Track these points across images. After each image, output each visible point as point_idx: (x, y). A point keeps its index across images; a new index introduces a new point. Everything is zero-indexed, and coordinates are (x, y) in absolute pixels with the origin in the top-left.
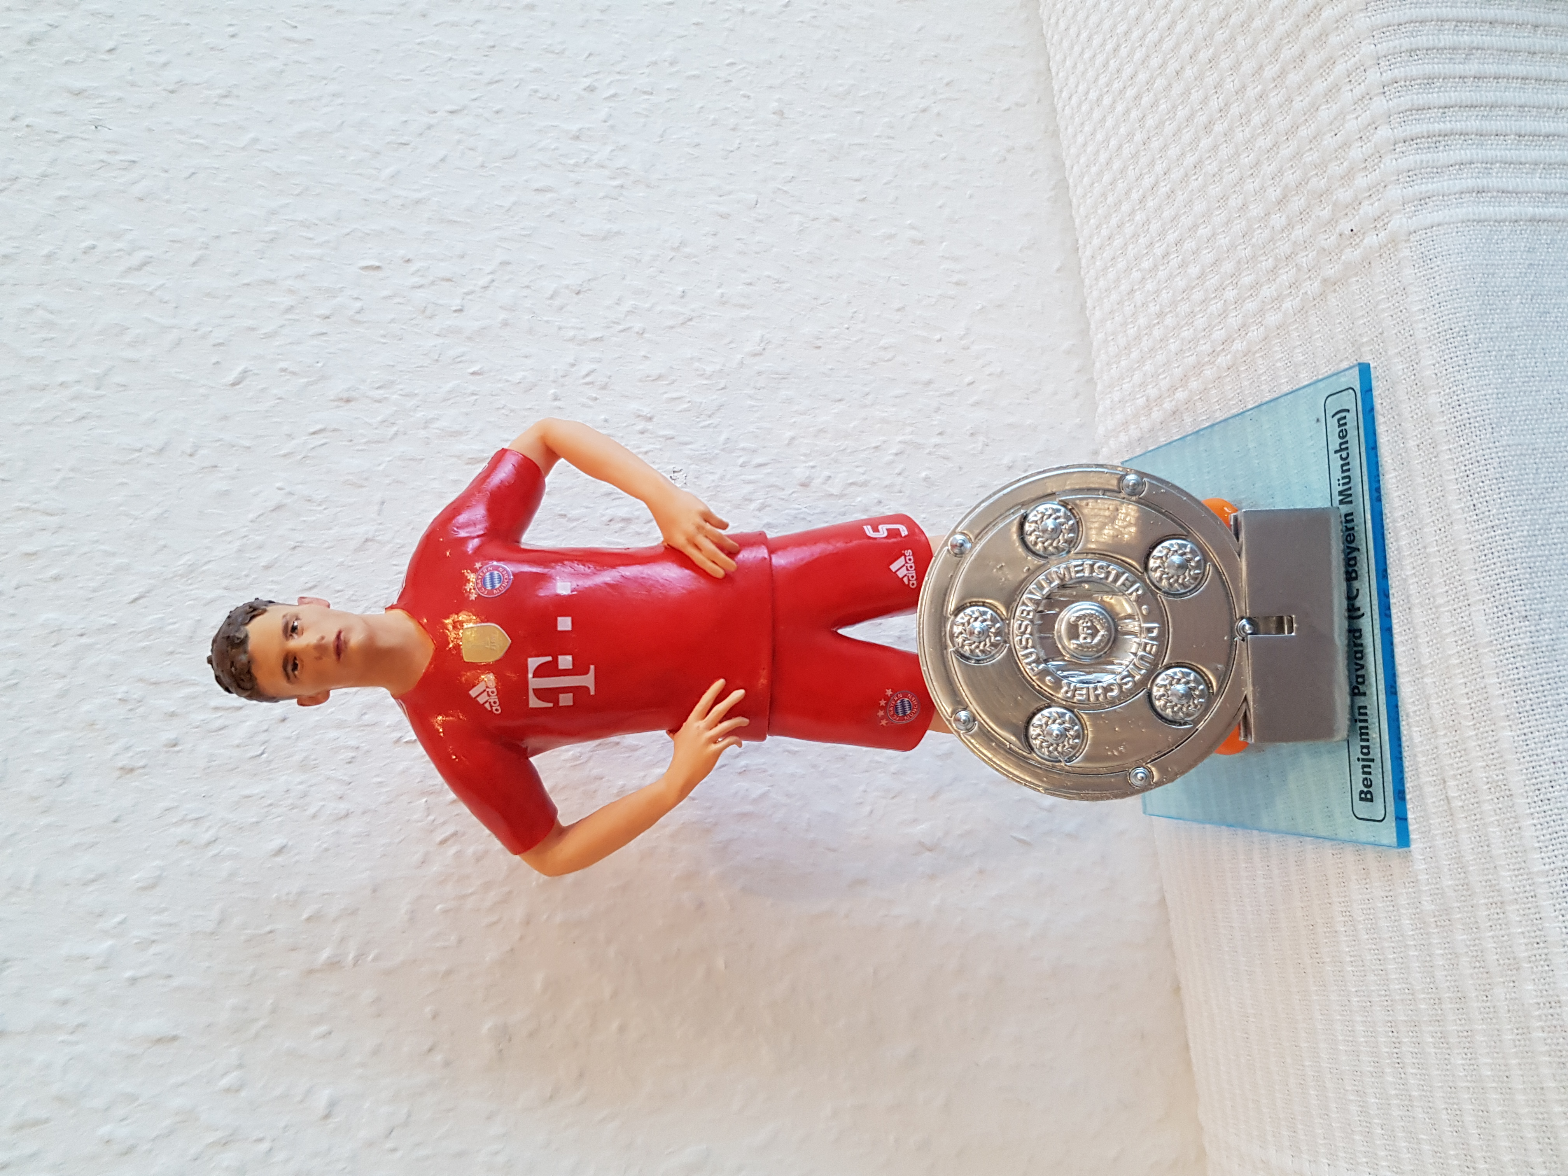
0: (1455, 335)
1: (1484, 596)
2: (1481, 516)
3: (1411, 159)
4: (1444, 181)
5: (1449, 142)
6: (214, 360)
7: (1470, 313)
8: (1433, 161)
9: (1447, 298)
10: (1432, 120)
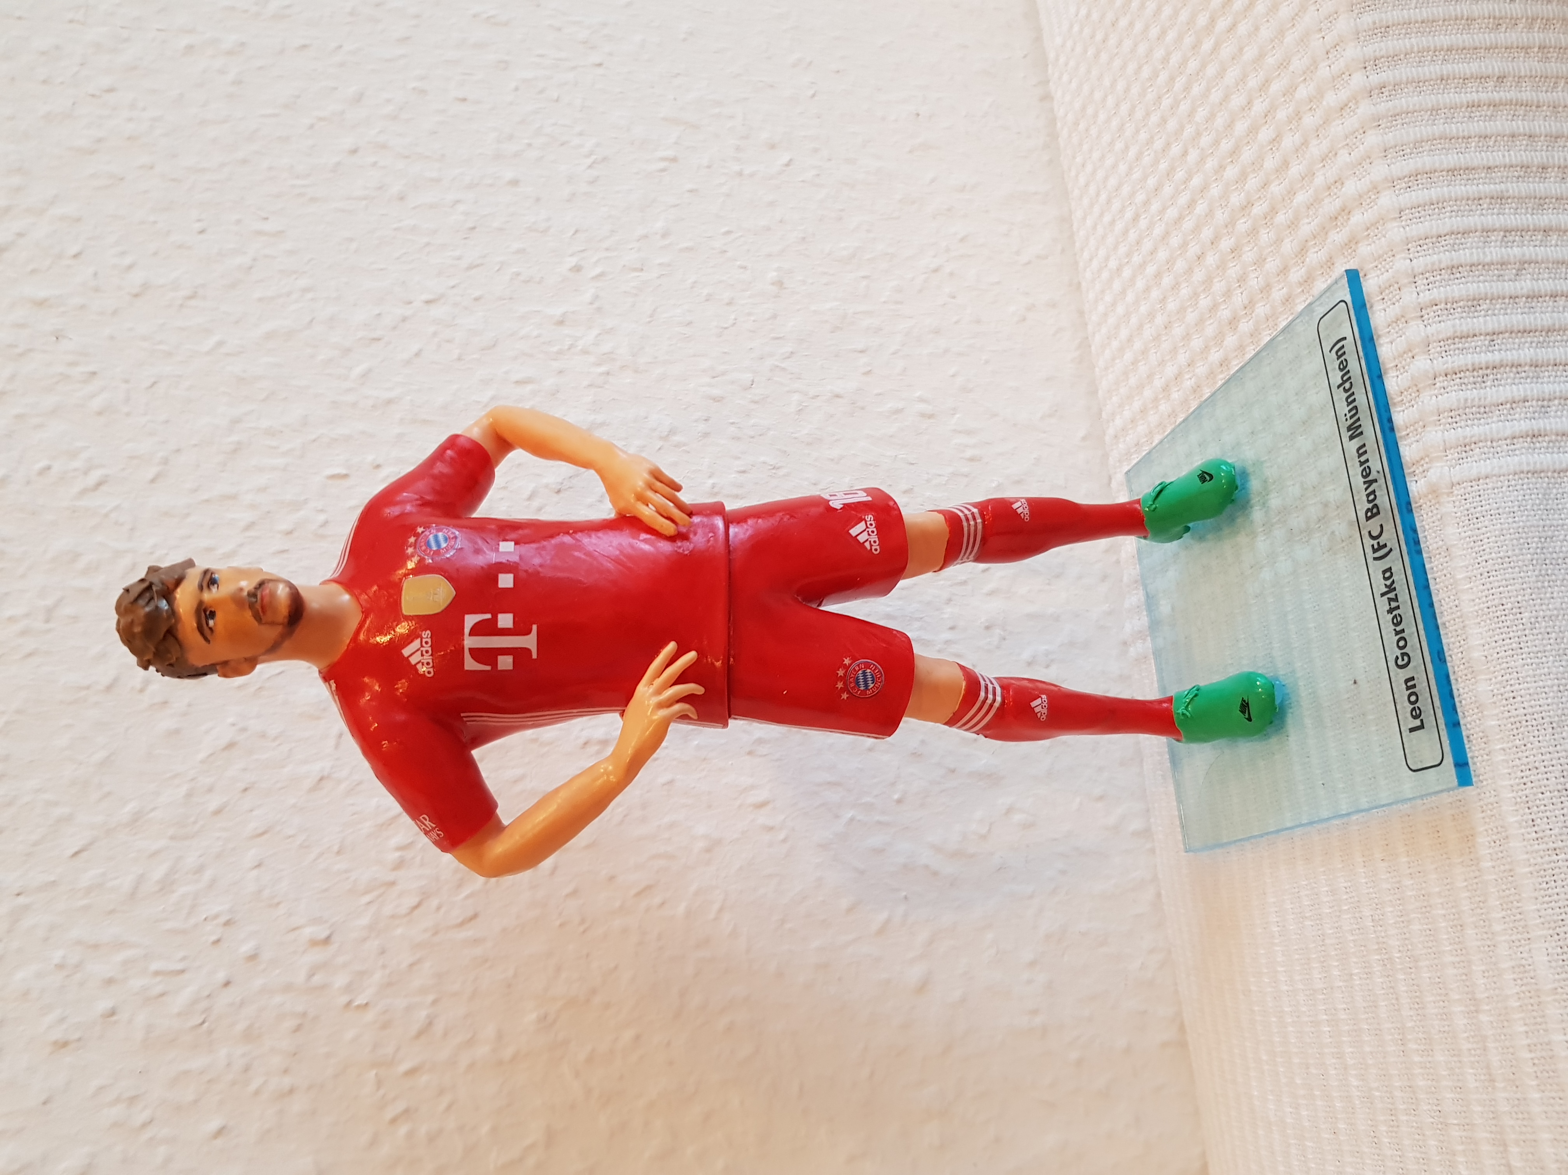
0: (1507, 612)
1: (1545, 932)
2: (1541, 834)
3: (1453, 397)
4: (1493, 422)
5: (1499, 376)
7: (1525, 586)
8: (1480, 399)
9: (1497, 567)
10: (1478, 349)
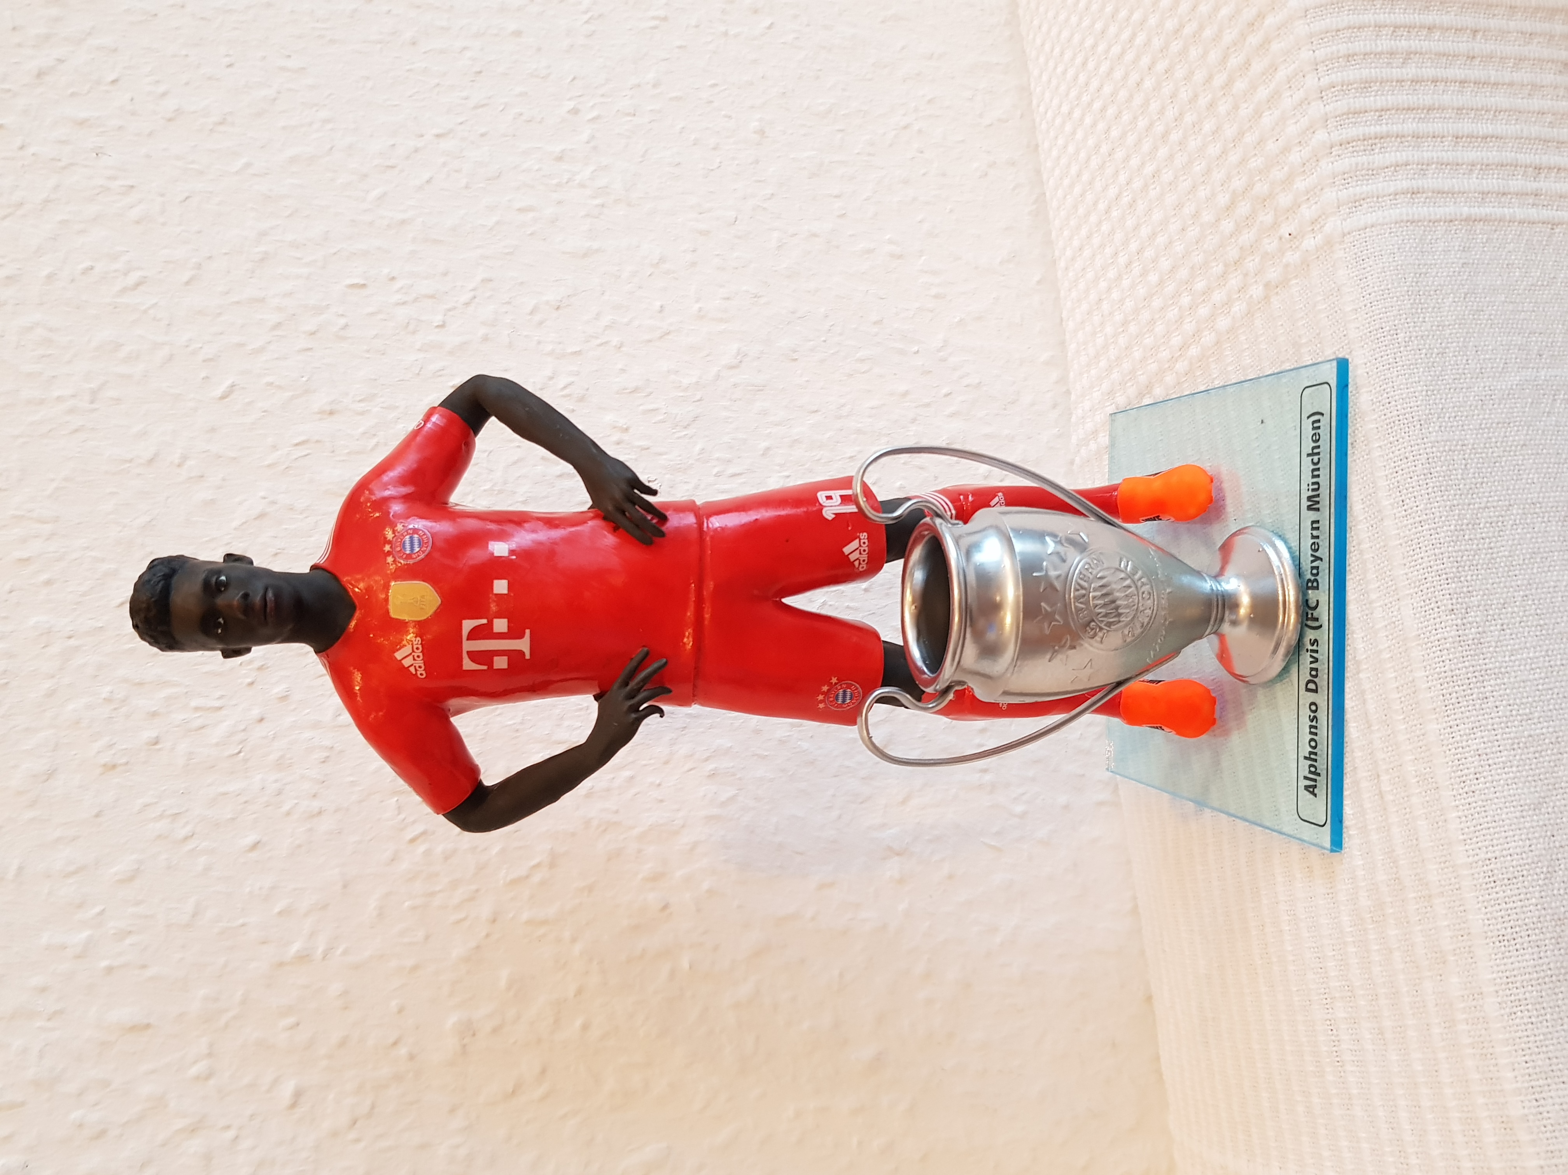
1: (1411, 591)
2: (1409, 511)
3: (1347, 162)
4: (1379, 182)
5: (1385, 144)
6: (203, 374)
8: (1369, 164)
10: (1368, 123)
